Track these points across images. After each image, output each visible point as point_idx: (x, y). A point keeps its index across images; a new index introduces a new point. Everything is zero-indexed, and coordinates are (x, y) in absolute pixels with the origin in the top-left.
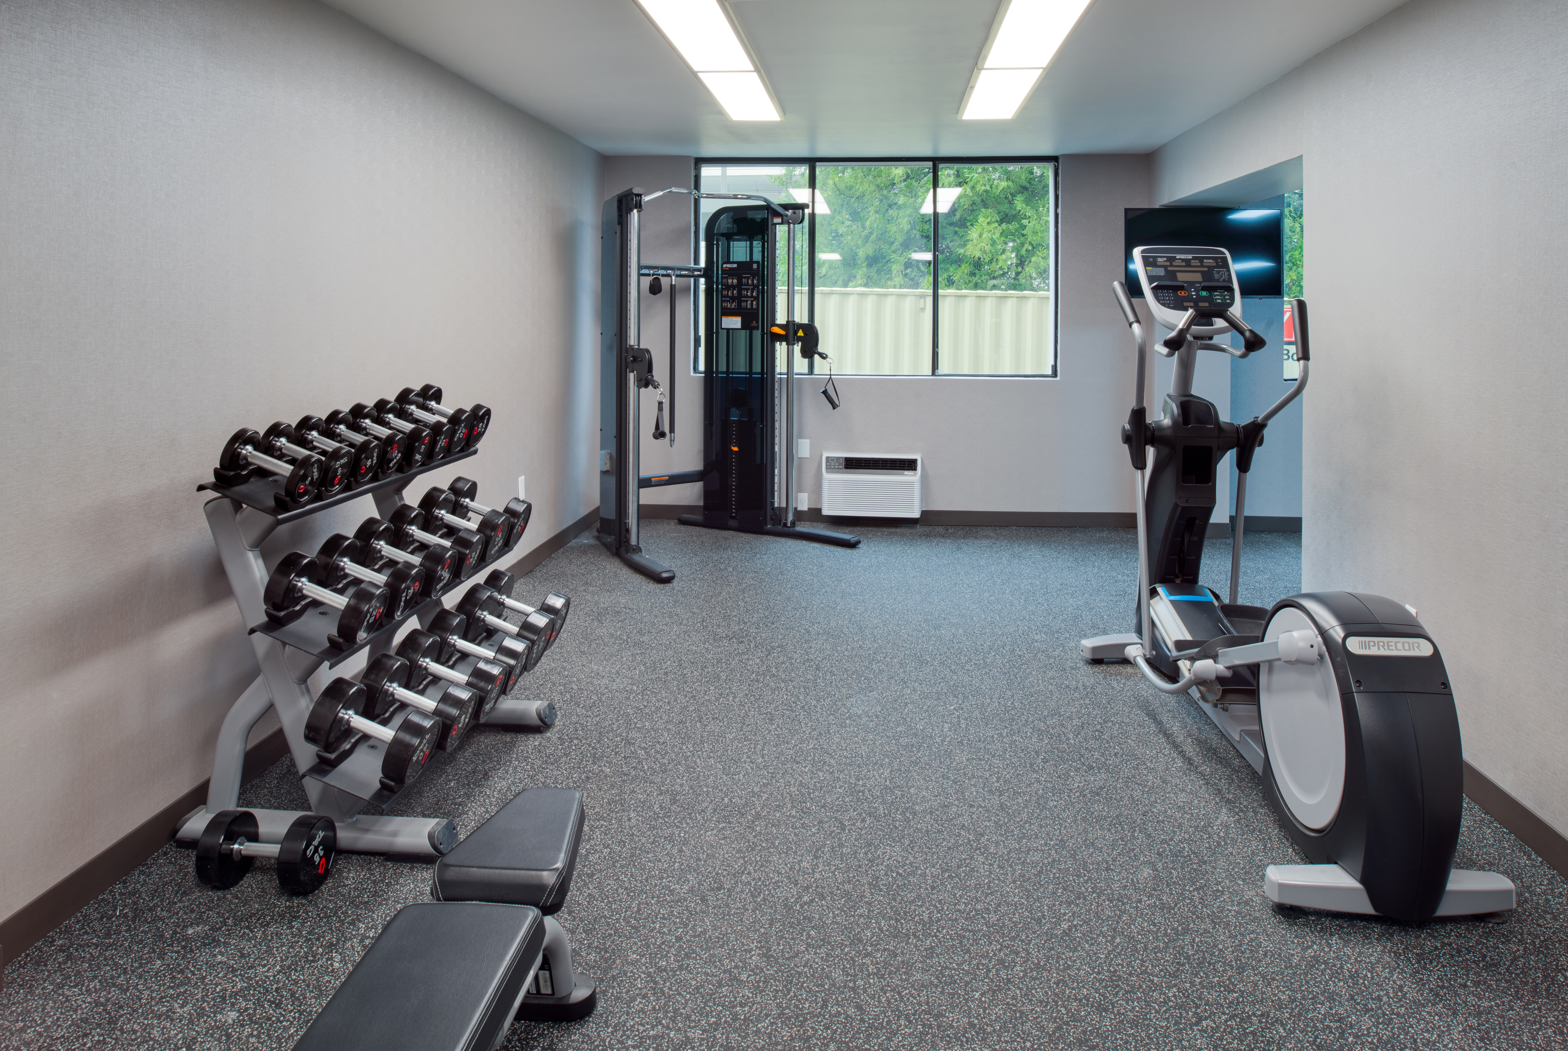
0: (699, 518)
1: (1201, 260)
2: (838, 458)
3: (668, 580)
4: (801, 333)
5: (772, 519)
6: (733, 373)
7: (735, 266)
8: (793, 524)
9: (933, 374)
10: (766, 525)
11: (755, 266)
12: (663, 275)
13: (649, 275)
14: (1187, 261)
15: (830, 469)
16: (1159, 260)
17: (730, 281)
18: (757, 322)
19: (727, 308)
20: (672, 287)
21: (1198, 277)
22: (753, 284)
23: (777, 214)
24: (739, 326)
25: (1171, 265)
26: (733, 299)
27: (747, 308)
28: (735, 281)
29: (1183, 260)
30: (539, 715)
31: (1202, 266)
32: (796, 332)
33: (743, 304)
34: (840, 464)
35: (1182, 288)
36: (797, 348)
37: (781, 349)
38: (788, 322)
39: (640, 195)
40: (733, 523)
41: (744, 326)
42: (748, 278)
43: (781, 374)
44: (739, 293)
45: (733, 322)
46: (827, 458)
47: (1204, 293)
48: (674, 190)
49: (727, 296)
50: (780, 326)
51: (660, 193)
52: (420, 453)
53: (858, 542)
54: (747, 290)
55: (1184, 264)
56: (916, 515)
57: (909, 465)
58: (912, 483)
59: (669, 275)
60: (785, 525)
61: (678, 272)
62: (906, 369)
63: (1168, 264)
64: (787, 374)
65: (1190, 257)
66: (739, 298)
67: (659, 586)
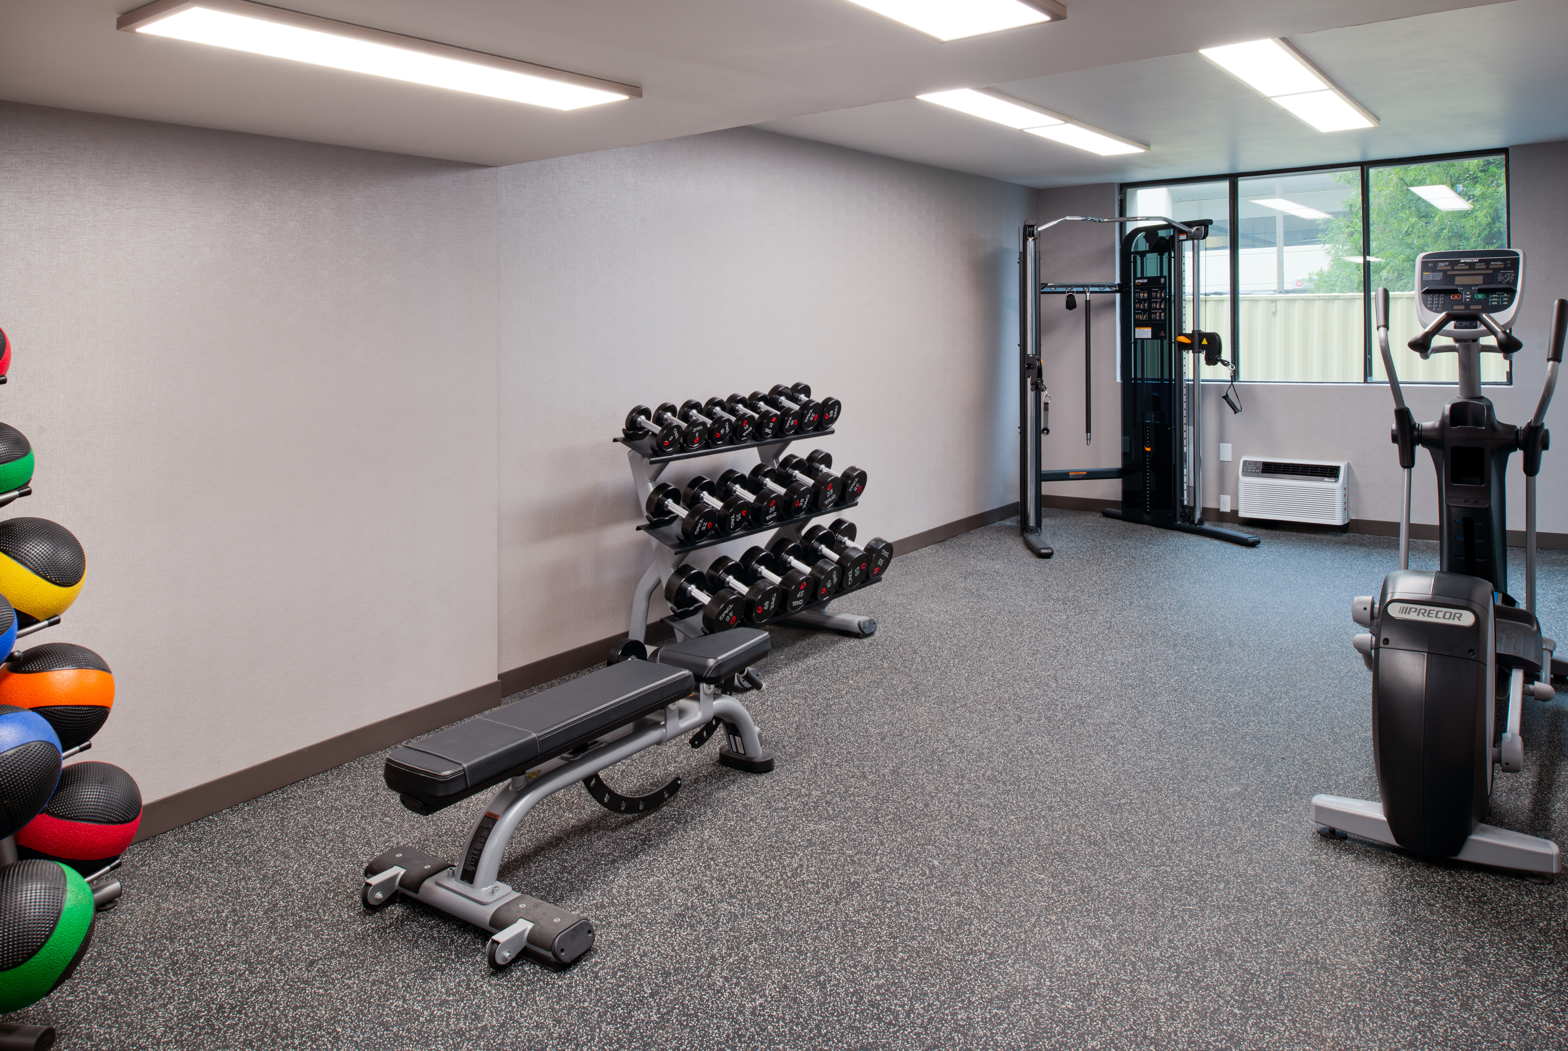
0: (1119, 511)
1: (1487, 263)
2: (1256, 463)
3: (1048, 556)
4: (1205, 342)
5: (1181, 516)
6: (1147, 379)
7: (1146, 281)
8: (1201, 522)
9: (1365, 381)
10: (1176, 521)
11: (1162, 280)
12: (1078, 292)
13: (1064, 293)
14: (1471, 266)
15: (1246, 473)
16: (1441, 264)
17: (1141, 295)
18: (1165, 332)
19: (1139, 320)
20: (1088, 303)
21: (1479, 280)
22: (1161, 298)
23: (1182, 232)
24: (1149, 336)
25: (1452, 269)
26: (1144, 311)
27: (1156, 320)
28: (1146, 295)
29: (1465, 263)
30: (859, 625)
31: (1487, 268)
32: (1201, 341)
33: (1153, 316)
34: (1257, 468)
35: (1455, 292)
36: (1202, 356)
37: (1188, 357)
38: (1193, 331)
39: (1033, 226)
40: (1147, 518)
41: (1155, 336)
42: (1157, 292)
43: (1188, 380)
44: (1150, 305)
45: (1144, 333)
46: (1245, 462)
47: (1480, 296)
48: (1068, 218)
49: (1140, 309)
50: (1186, 335)
51: (1055, 222)
52: (770, 428)
53: (1258, 542)
54: (1156, 302)
55: (1467, 267)
56: (1338, 521)
57: (1331, 472)
58: (1333, 490)
59: (1084, 292)
60: (1193, 522)
61: (1092, 289)
62: (1335, 376)
63: (1449, 268)
64: (1193, 380)
65: (1476, 260)
66: (1149, 311)
67: (1038, 560)
